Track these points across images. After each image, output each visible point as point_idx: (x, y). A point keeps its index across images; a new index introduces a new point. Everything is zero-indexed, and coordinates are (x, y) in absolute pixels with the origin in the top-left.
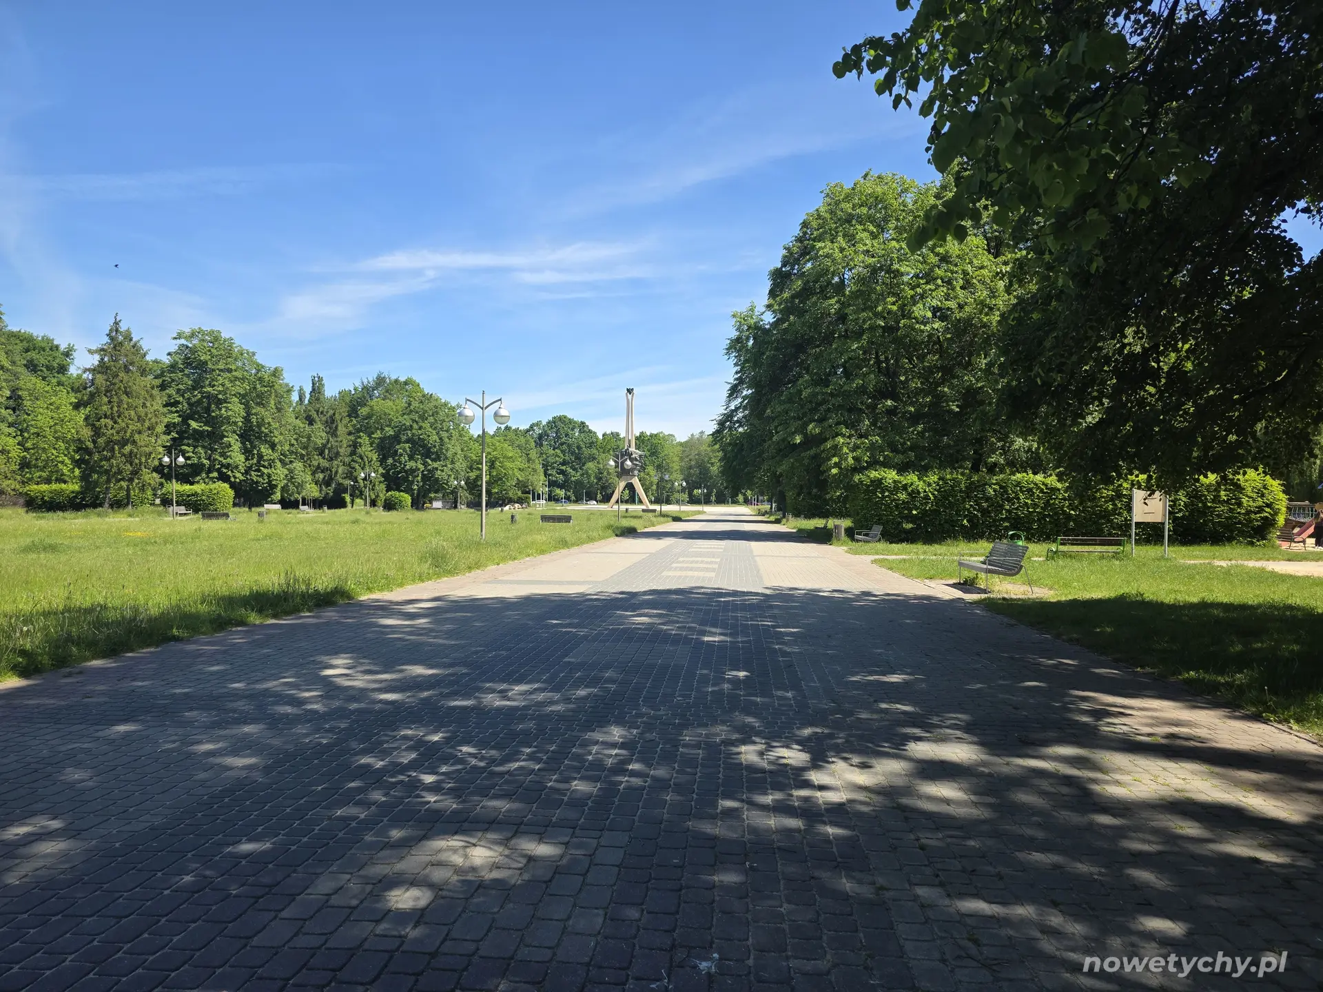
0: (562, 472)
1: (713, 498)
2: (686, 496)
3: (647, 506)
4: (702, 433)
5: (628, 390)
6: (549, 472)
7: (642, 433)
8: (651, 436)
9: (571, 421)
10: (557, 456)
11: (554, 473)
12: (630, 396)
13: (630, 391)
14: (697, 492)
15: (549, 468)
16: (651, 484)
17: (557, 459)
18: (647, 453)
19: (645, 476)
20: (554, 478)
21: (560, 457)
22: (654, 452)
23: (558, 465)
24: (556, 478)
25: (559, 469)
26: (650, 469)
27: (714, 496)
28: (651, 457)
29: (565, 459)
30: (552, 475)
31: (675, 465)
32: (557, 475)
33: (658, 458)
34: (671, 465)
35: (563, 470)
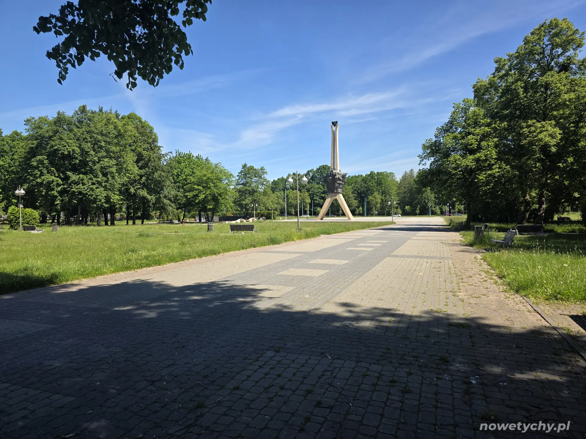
1: (418, 211)
2: (399, 211)
3: (349, 219)
4: (412, 170)
5: (333, 123)
6: (315, 198)
8: (378, 173)
12: (334, 128)
13: (335, 124)
14: (407, 208)
15: (315, 196)
16: (377, 203)
17: (320, 190)
18: (375, 184)
19: (373, 199)
20: (318, 202)
21: (321, 189)
22: (379, 183)
23: (320, 194)
24: (319, 201)
25: (321, 196)
26: (376, 194)
27: (418, 210)
28: (377, 186)
29: (324, 190)
30: (316, 200)
31: (394, 191)
32: (319, 200)
33: (382, 187)
34: (390, 191)
35: (323, 197)
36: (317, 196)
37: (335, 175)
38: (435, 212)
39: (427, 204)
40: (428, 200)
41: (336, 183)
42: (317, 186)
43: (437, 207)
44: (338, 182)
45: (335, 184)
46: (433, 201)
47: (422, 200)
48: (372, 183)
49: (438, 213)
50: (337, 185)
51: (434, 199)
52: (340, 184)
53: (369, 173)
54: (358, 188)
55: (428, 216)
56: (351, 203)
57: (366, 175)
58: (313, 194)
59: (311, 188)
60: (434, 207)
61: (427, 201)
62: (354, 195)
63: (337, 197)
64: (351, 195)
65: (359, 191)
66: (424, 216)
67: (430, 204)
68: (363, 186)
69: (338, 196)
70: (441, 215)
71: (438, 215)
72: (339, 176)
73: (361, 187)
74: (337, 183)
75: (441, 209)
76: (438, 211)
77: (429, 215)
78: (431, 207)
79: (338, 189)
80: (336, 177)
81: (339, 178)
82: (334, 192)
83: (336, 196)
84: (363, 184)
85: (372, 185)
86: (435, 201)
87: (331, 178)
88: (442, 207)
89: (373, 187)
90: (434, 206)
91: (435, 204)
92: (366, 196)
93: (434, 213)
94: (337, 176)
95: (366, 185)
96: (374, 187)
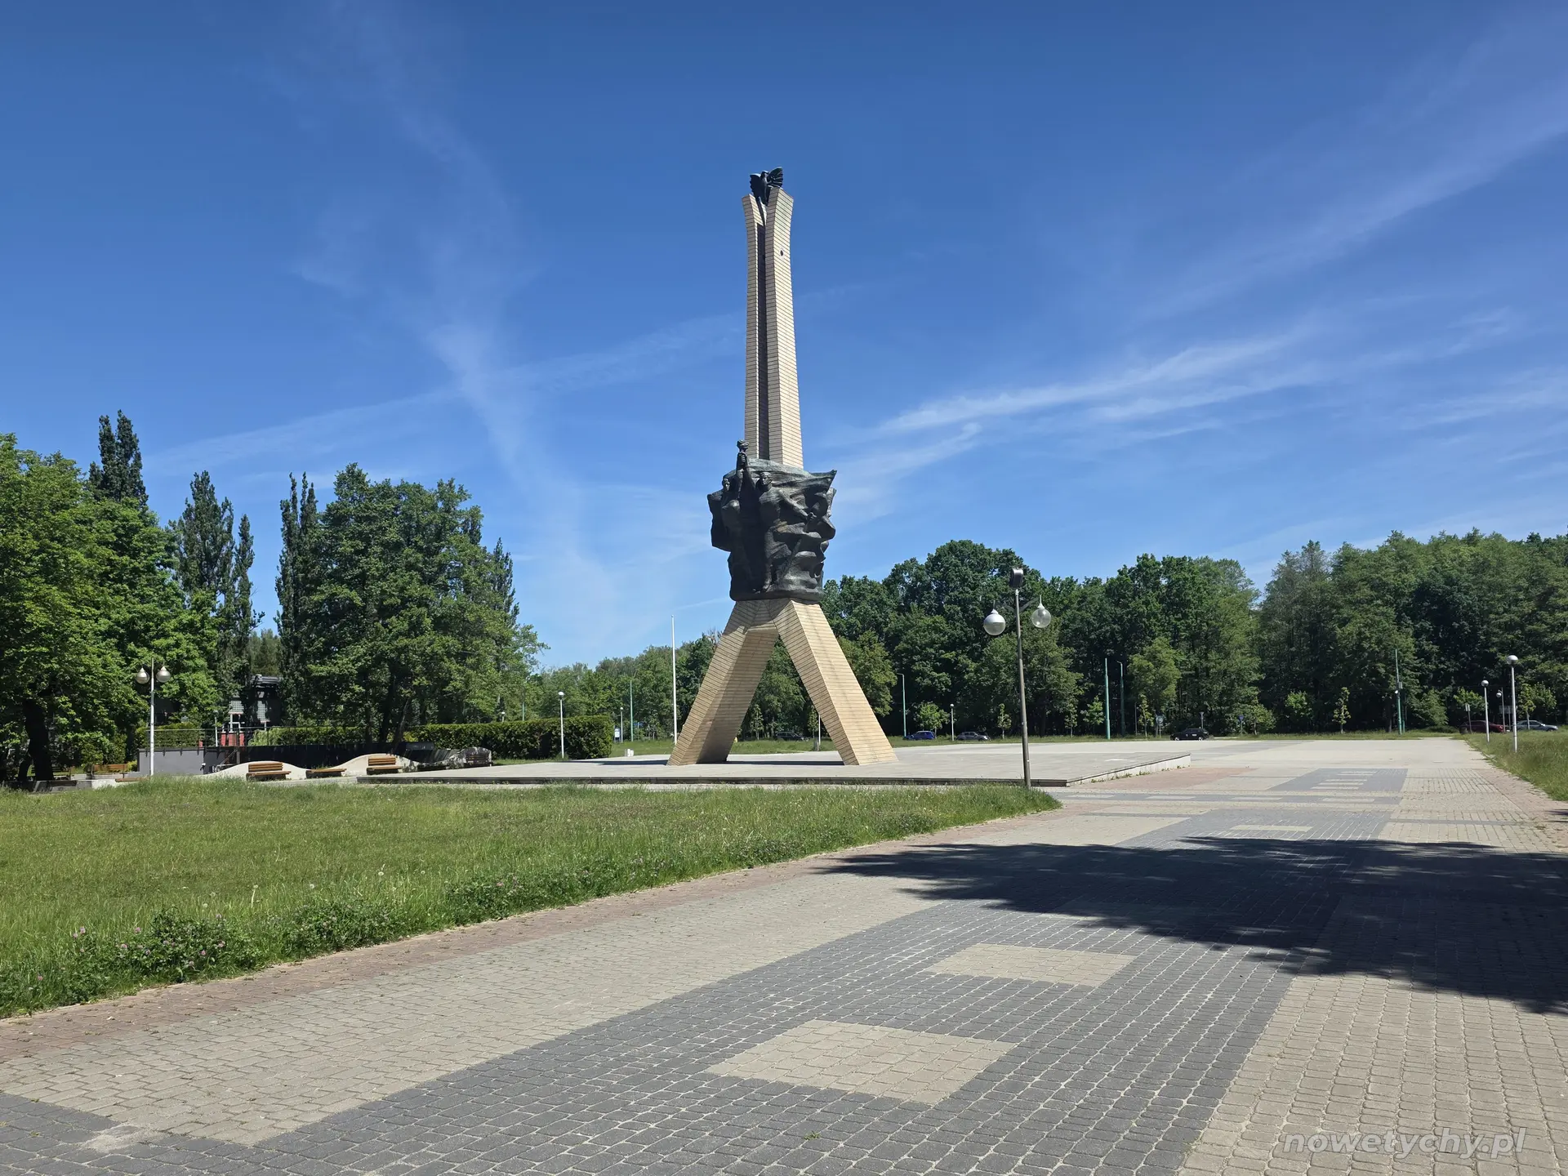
0: (947, 666)
1: (1342, 714)
4: (1312, 548)
7: (1145, 557)
8: (1168, 563)
9: (978, 551)
10: (937, 630)
11: (928, 669)
14: (1295, 699)
15: (915, 658)
16: (1163, 682)
17: (935, 636)
18: (1156, 606)
19: (1145, 663)
20: (927, 681)
21: (941, 631)
22: (1175, 602)
23: (937, 650)
24: (932, 680)
25: (940, 660)
26: (1160, 644)
27: (1344, 708)
28: (1167, 615)
29: (953, 635)
30: (923, 674)
31: (1238, 635)
32: (935, 674)
33: (1185, 616)
34: (1225, 634)
35: (948, 660)
36: (926, 657)
37: (762, 487)
38: (1426, 716)
39: (1383, 682)
40: (1390, 663)
41: (770, 536)
42: (928, 620)
43: (1433, 697)
44: (784, 528)
45: (762, 544)
46: (1414, 669)
47: (1363, 664)
48: (1147, 603)
49: (1436, 719)
50: (773, 547)
51: (1416, 663)
52: (792, 540)
53: (1132, 564)
54: (1089, 623)
55: (1390, 734)
56: (1056, 685)
57: (1121, 573)
58: (910, 653)
59: (907, 628)
60: (1419, 696)
61: (1382, 671)
62: (1068, 650)
63: (781, 623)
64: (1056, 653)
65: (1093, 637)
66: (1375, 734)
67: (1397, 684)
68: (1106, 616)
69: (784, 613)
70: (1451, 728)
71: (1440, 730)
72: (786, 492)
73: (1102, 620)
74: (779, 537)
75: (1449, 703)
76: (1439, 714)
77: (1395, 727)
78: (1405, 693)
79: (785, 572)
80: (763, 497)
81: (783, 503)
82: (764, 596)
83: (772, 616)
84: (1107, 606)
85: (1143, 609)
86: (1419, 669)
87: (736, 504)
88: (1455, 692)
89: (1148, 618)
90: (1415, 690)
91: (1422, 684)
92: (1121, 656)
93: (1418, 723)
94: (773, 494)
95: (1119, 611)
96: (1155, 615)
